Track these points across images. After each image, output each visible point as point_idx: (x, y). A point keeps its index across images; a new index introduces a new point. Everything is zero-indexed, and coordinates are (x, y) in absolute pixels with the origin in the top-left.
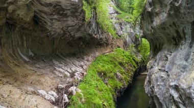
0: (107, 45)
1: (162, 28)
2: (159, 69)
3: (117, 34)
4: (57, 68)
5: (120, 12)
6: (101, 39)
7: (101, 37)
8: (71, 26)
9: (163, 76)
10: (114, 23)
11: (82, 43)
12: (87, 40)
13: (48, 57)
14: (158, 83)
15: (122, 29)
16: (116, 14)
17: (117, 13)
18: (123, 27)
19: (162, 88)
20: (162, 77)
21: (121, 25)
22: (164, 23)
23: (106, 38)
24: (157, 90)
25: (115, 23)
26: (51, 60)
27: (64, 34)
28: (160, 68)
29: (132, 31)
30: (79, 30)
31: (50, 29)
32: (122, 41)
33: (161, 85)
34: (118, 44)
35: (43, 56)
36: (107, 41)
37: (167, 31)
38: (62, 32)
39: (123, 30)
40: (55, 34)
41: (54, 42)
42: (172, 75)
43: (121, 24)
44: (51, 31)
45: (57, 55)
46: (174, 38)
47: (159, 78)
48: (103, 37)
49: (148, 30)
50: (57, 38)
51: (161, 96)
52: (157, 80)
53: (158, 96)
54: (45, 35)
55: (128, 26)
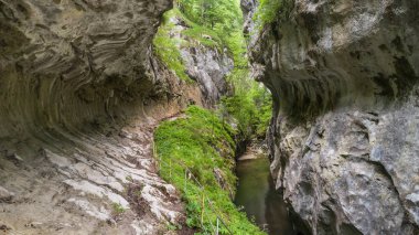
0: (170, 97)
1: (352, 54)
2: (344, 156)
3: (186, 72)
4: (75, 185)
5: (189, 22)
6: (158, 83)
7: (158, 77)
8: (108, 37)
9: (363, 173)
10: (178, 46)
11: (112, 94)
12: (128, 83)
13: (27, 141)
14: (352, 193)
15: (196, 61)
16: (181, 28)
17: (183, 24)
18: (199, 58)
19: (367, 205)
20: (360, 176)
21: (195, 53)
22: (362, 42)
23: (168, 81)
24: (352, 210)
25: (182, 48)
26: (41, 152)
27: (77, 61)
28: (346, 153)
29: (218, 68)
30: (120, 53)
31: (34, 39)
32: (197, 88)
33: (360, 196)
34: (191, 96)
35: (8, 139)
36: (170, 87)
37: (366, 62)
38: (73, 55)
39: (199, 65)
40: (48, 59)
41: (38, 88)
42: (403, 171)
43: (193, 51)
44: (36, 47)
45: (53, 132)
46: (381, 80)
47: (349, 180)
48: (162, 77)
49: (295, 62)
50: (49, 77)
51: (366, 224)
52: (344, 184)
53: (358, 227)
54: (13, 61)
55: (210, 56)
